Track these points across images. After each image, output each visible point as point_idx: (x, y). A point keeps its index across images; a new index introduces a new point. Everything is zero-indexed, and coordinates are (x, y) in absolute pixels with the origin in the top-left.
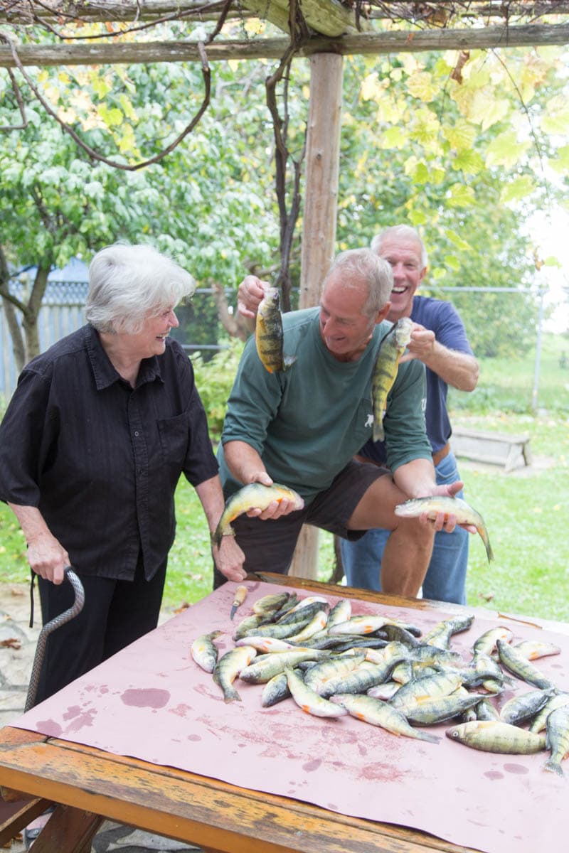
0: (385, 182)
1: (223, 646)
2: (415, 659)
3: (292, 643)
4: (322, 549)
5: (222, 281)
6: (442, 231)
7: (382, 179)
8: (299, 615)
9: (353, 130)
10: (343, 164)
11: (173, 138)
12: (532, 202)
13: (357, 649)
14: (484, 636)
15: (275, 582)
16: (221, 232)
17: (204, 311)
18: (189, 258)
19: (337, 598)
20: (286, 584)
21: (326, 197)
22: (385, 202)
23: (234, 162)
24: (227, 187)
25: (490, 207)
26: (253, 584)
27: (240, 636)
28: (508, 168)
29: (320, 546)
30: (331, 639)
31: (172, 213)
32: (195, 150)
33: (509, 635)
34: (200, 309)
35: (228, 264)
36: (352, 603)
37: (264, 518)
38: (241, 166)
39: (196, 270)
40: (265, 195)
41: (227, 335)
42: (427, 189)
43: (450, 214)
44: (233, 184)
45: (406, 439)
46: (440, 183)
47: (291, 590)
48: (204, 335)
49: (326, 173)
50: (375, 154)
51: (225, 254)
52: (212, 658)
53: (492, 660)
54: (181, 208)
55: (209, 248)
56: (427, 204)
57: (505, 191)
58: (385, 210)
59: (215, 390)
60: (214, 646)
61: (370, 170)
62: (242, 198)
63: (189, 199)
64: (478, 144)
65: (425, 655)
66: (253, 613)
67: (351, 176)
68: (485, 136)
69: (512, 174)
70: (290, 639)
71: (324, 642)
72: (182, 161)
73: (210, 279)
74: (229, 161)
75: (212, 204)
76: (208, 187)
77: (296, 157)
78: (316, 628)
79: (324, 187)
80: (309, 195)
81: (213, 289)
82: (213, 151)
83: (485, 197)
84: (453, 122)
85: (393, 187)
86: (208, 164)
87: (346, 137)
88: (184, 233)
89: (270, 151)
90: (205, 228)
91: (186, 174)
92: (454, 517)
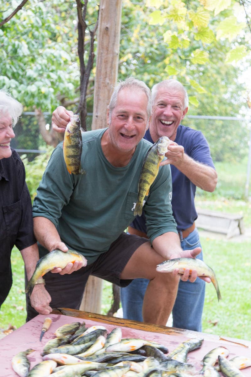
0: (151, 46)
1: (34, 360)
2: (163, 369)
3: (80, 358)
4: (105, 289)
5: (42, 108)
6: (188, 79)
7: (149, 44)
8: (86, 338)
9: (131, 10)
10: (123, 32)
11: (10, 11)
12: (247, 61)
13: (125, 363)
14: (210, 353)
15: (71, 315)
16: (41, 75)
17: (30, 127)
18: (19, 92)
19: (113, 326)
20: (78, 316)
21: (110, 56)
22: (151, 58)
23: (51, 29)
24: (46, 45)
25: (220, 64)
26: (56, 316)
27: (46, 353)
28: (231, 40)
29: (103, 287)
30: (107, 355)
31: (9, 61)
32: (25, 20)
33: (226, 352)
34: (27, 126)
35: (46, 97)
36: (122, 330)
37: (62, 274)
38: (56, 31)
39: (24, 100)
40: (71, 51)
41: (45, 143)
42: (179, 51)
43: (193, 68)
44: (51, 43)
45: (160, 219)
46: (187, 48)
47: (81, 321)
48: (30, 143)
49: (112, 40)
50: (145, 27)
51: (44, 90)
52: (26, 368)
53: (215, 369)
54: (15, 59)
55: (33, 86)
56: (179, 61)
57: (229, 55)
58: (151, 64)
59: (36, 181)
60: (27, 360)
61: (142, 37)
62: (56, 53)
63: (20, 53)
64: (212, 23)
65: (170, 366)
66: (56, 337)
67: (129, 40)
68: (217, 18)
69: (234, 43)
70: (80, 355)
71: (102, 358)
72: (16, 27)
73: (34, 106)
74: (48, 28)
75: (36, 56)
76: (33, 45)
77: (92, 28)
78: (98, 347)
79: (110, 49)
80: (100, 54)
81: (36, 113)
82: (37, 21)
83: (217, 58)
84: (195, 8)
85: (157, 49)
86: (34, 30)
87: (127, 15)
88: (16, 75)
89: (75, 22)
90: (31, 73)
91: (19, 36)
92: (195, 272)
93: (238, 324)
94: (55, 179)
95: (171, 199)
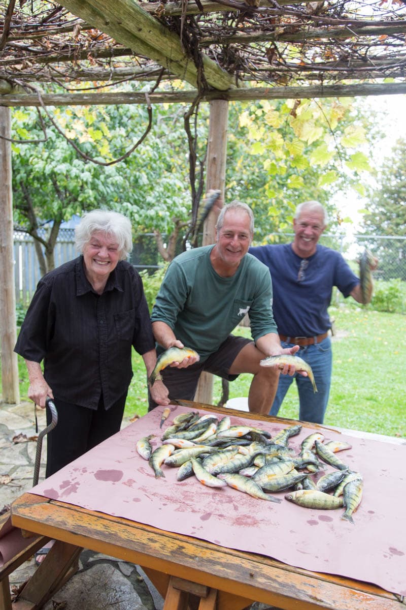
0: (253, 174)
1: (155, 444)
2: (267, 452)
3: (195, 443)
4: (216, 383)
5: (159, 229)
6: (285, 202)
7: (251, 172)
8: (200, 426)
9: (235, 144)
10: (229, 163)
11: (132, 147)
12: (336, 186)
13: (234, 446)
14: (308, 438)
15: (187, 405)
16: (158, 201)
17: (150, 246)
18: (140, 216)
19: (222, 415)
20: (193, 407)
21: (218, 182)
22: (253, 185)
23: (167, 161)
24: (163, 176)
25: (313, 188)
26: (173, 406)
27: (165, 438)
28: (323, 166)
29: (214, 382)
30: (218, 440)
31: (131, 190)
32: (144, 154)
33: (322, 437)
34: (148, 245)
35: (163, 219)
36: (231, 419)
37: (180, 368)
38: (171, 164)
39: (145, 223)
40: (184, 180)
41: (163, 259)
42: (277, 178)
43: (290, 192)
44: (167, 174)
45: (262, 322)
46: (284, 174)
47: (195, 411)
48: (150, 260)
49: (219, 168)
50: (247, 158)
51: (161, 214)
52: (148, 451)
53: (312, 452)
54: (137, 188)
55: (152, 210)
56: (277, 186)
57: (321, 179)
58: (253, 189)
59: (155, 292)
60: (150, 444)
61: (245, 167)
62: (171, 182)
63: (141, 182)
64: (306, 153)
65: (273, 450)
66: (174, 424)
67: (234, 170)
68: (309, 148)
69: (325, 170)
70: (194, 440)
71: (214, 442)
72: (137, 161)
73: (153, 228)
74: (164, 161)
75: (154, 185)
76: (151, 176)
77: (201, 159)
78: (210, 433)
79: (217, 176)
80: (209, 181)
81: (155, 234)
82: (154, 155)
83: (310, 183)
84: (291, 140)
85: (258, 177)
86: (152, 163)
87: (231, 148)
88: (138, 201)
89: (187, 156)
90: (150, 199)
91: (140, 168)
92: (294, 367)
93: (331, 413)
94: (171, 289)
95: (271, 304)
